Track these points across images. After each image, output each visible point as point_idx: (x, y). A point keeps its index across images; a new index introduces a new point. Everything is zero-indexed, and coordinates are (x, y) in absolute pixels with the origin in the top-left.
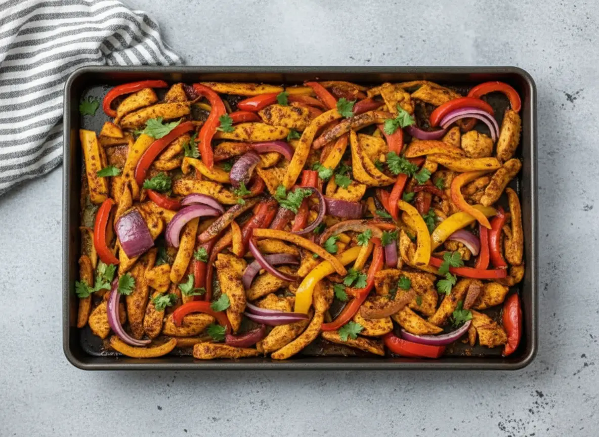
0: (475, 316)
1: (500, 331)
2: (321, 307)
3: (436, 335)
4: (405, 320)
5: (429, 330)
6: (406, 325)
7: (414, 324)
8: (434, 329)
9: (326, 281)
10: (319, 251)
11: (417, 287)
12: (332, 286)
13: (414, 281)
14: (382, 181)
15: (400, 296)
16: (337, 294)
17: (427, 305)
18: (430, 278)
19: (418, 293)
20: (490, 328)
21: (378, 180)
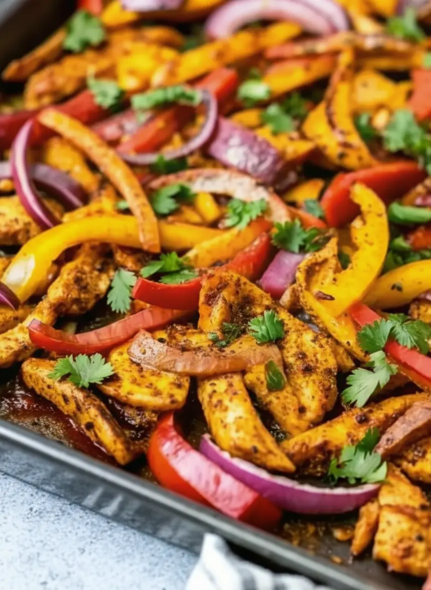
0: (393, 481)
3: (274, 472)
5: (260, 447)
7: (231, 418)
8: (270, 452)
10: (133, 198)
11: (294, 350)
12: (112, 272)
13: (292, 337)
14: (346, 145)
15: (243, 348)
16: (112, 292)
17: (291, 403)
18: (335, 354)
19: (286, 366)
20: (413, 518)
21: (340, 138)
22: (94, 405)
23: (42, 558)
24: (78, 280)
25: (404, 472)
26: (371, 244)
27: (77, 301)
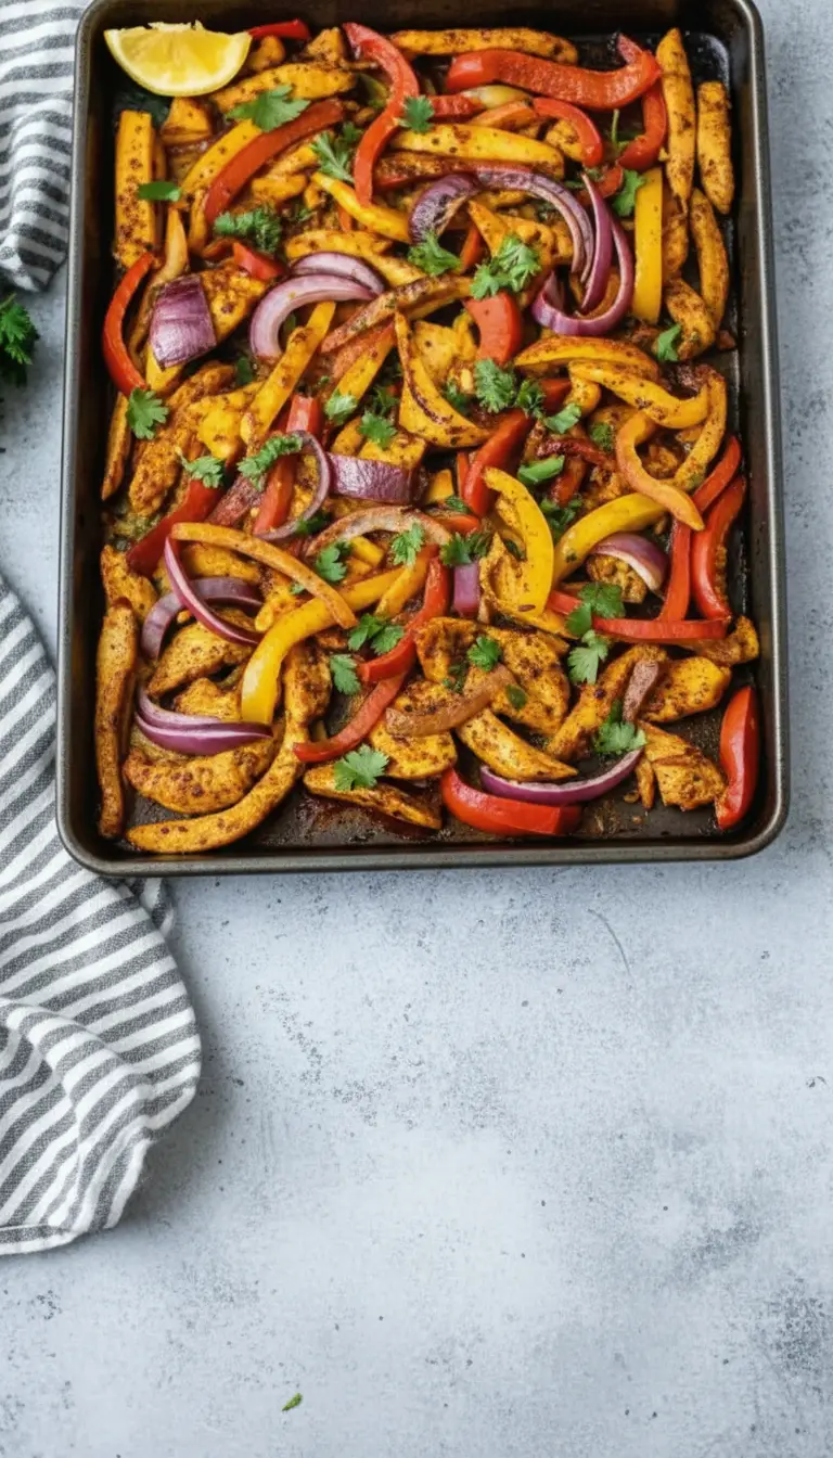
0: (651, 738)
1: (710, 772)
2: (297, 710)
3: (561, 781)
4: (486, 744)
5: (543, 769)
6: (489, 755)
7: (505, 753)
8: (551, 768)
9: (309, 647)
10: (305, 580)
11: (517, 661)
12: (324, 659)
13: (510, 649)
14: (455, 430)
15: (476, 682)
16: (336, 678)
17: (539, 710)
18: (551, 645)
19: (517, 678)
20: (685, 765)
21: (445, 426)
22: (391, 796)
23: (404, 923)
24: (307, 687)
25: (655, 723)
26: (536, 535)
27: (319, 706)
